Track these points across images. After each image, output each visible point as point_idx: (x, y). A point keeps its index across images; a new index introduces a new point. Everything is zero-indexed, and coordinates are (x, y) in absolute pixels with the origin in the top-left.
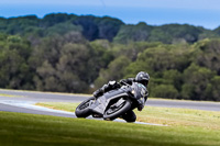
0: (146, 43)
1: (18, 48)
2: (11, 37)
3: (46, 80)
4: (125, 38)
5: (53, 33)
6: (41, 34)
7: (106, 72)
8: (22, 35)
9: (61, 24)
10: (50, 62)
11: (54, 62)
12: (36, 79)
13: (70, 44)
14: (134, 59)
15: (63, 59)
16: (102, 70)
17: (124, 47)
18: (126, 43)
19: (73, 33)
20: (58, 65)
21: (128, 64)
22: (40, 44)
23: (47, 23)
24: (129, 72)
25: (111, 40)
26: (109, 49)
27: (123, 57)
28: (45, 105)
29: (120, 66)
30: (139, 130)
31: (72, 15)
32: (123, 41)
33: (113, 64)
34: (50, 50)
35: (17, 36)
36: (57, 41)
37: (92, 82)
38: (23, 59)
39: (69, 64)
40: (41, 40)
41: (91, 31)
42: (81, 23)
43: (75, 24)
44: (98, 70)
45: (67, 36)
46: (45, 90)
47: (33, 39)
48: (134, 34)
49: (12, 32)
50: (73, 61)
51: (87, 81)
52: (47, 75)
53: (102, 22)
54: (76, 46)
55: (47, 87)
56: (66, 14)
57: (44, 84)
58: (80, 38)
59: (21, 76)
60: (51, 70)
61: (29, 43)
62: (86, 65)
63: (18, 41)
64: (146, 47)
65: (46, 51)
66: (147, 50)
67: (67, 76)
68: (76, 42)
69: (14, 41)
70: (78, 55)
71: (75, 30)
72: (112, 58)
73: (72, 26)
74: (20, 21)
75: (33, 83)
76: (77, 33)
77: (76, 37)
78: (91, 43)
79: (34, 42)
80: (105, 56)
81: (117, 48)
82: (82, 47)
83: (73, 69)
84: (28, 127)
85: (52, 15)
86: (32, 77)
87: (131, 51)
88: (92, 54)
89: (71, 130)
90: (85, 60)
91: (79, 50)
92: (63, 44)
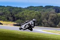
1: (38, 15)
2: (36, 12)
3: (45, 24)
5: (47, 11)
6: (44, 11)
8: (39, 11)
9: (49, 9)
10: (46, 19)
11: (47, 19)
12: (42, 23)
15: (50, 18)
19: (52, 11)
20: (48, 20)
22: (43, 14)
23: (46, 8)
28: (45, 31)
35: (37, 12)
36: (48, 13)
37: (58, 24)
38: (39, 18)
39: (51, 19)
40: (44, 13)
41: (57, 11)
42: (55, 8)
43: (53, 9)
44: (59, 21)
45: (51, 12)
46: (45, 27)
47: (42, 12)
49: (36, 10)
50: (52, 19)
51: (56, 24)
52: (45, 22)
54: (53, 15)
55: (45, 26)
56: (51, 6)
57: (44, 25)
58: (54, 12)
59: (38, 22)
60: (46, 21)
61: (41, 14)
62: (56, 20)
63: (38, 13)
65: (45, 16)
67: (51, 23)
68: (53, 14)
69: (36, 13)
70: (54, 17)
73: (52, 9)
74: (38, 7)
75: (41, 25)
76: (54, 11)
77: (53, 12)
78: (57, 14)
79: (42, 13)
82: (55, 15)
83: (52, 21)
84: (40, 37)
85: (47, 6)
88: (57, 17)
89: (52, 37)
90: (56, 18)
91: (54, 16)
92: (50, 14)
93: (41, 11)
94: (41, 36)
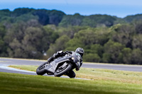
0: (80, 27)
3: (15, 51)
4: (66, 24)
5: (20, 20)
6: (12, 21)
7: (54, 46)
9: (25, 15)
10: (17, 39)
11: (21, 39)
12: (9, 50)
13: (31, 28)
14: (72, 37)
15: (26, 37)
16: (51, 44)
17: (65, 29)
18: (67, 27)
19: (32, 20)
20: (23, 41)
21: (68, 41)
22: (11, 28)
23: (16, 14)
24: (69, 45)
25: (57, 25)
26: (56, 31)
27: (65, 36)
28: (14, 67)
29: (63, 42)
30: (75, 83)
31: (32, 9)
32: (65, 25)
33: (58, 41)
34: (18, 32)
36: (22, 25)
37: (45, 51)
39: (30, 40)
40: (12, 25)
41: (44, 19)
42: (37, 14)
43: (34, 15)
44: (49, 45)
45: (29, 22)
46: (14, 57)
47: (7, 24)
48: (72, 21)
50: (33, 39)
51: (41, 52)
52: (16, 47)
53: (51, 13)
54: (34, 29)
55: (16, 55)
56: (28, 9)
57: (14, 53)
58: (37, 24)
60: (18, 44)
61: (4, 27)
62: (41, 41)
64: (80, 30)
65: (15, 32)
66: (80, 31)
67: (29, 48)
68: (34, 26)
70: (36, 34)
71: (34, 18)
72: (58, 36)
73: (32, 16)
75: (7, 53)
76: (35, 20)
77: (34, 23)
78: (44, 27)
79: (7, 26)
80: (53, 35)
81: (61, 30)
82: (38, 29)
83: (32, 44)
84: (4, 81)
85: (19, 9)
86: (6, 49)
87: (70, 32)
88: (45, 34)
89: (31, 83)
90: (40, 38)
91: (36, 31)
92: (26, 27)
93: (5, 21)
94: (7, 79)
